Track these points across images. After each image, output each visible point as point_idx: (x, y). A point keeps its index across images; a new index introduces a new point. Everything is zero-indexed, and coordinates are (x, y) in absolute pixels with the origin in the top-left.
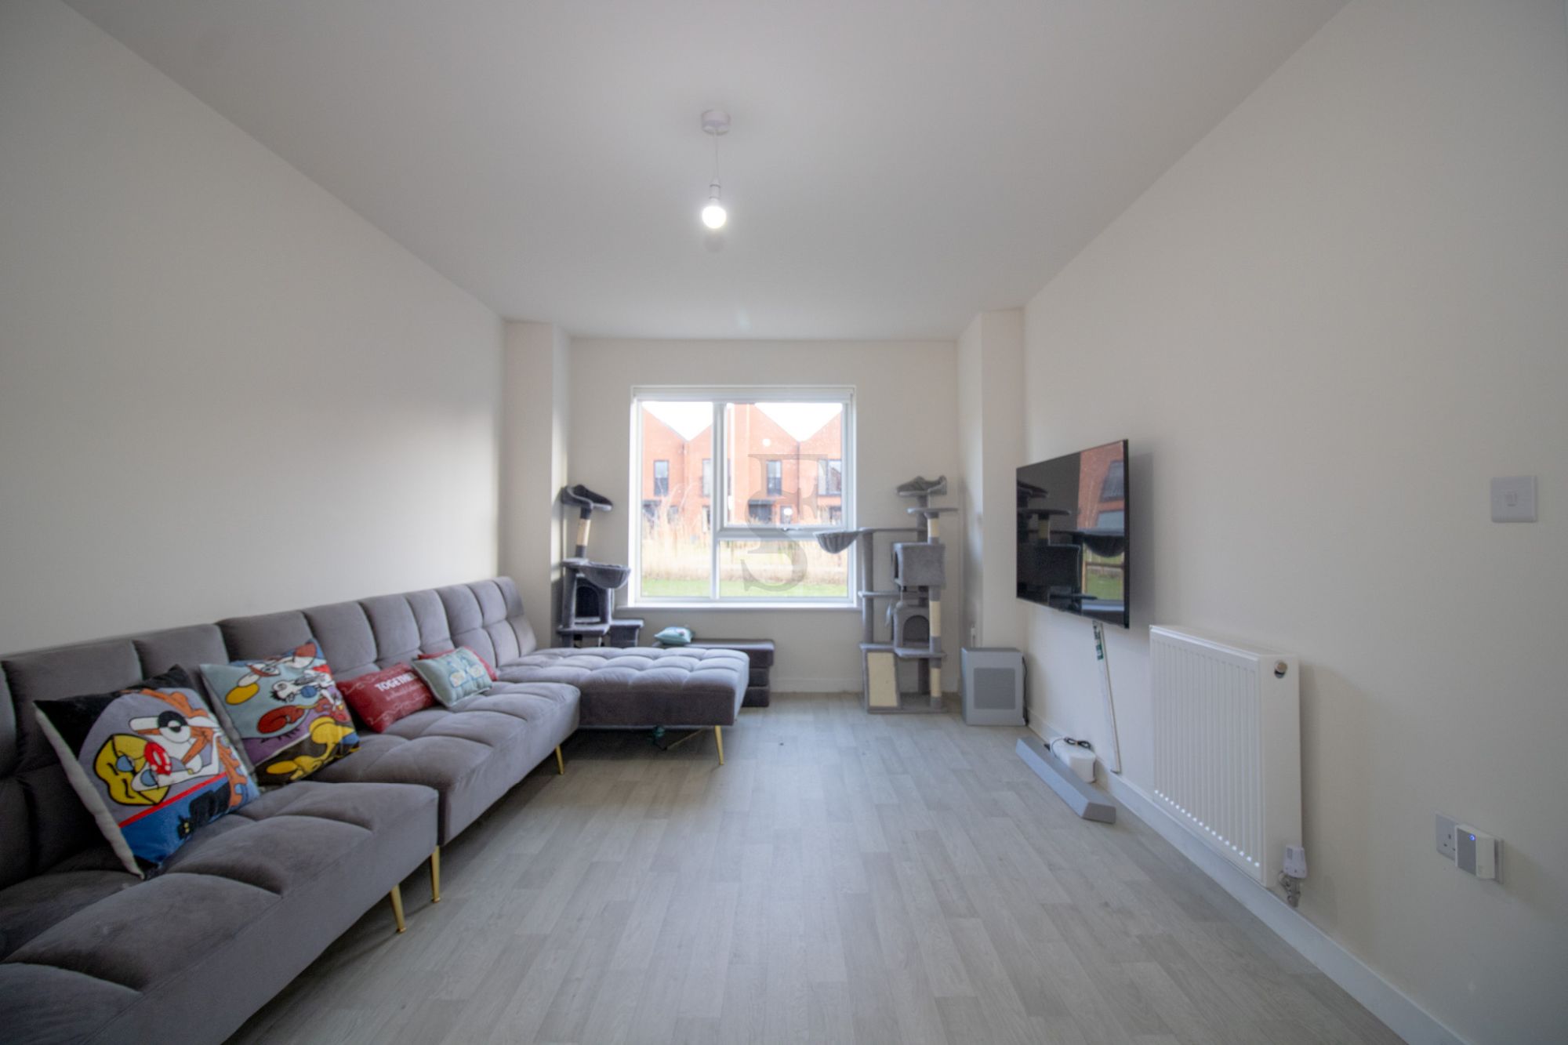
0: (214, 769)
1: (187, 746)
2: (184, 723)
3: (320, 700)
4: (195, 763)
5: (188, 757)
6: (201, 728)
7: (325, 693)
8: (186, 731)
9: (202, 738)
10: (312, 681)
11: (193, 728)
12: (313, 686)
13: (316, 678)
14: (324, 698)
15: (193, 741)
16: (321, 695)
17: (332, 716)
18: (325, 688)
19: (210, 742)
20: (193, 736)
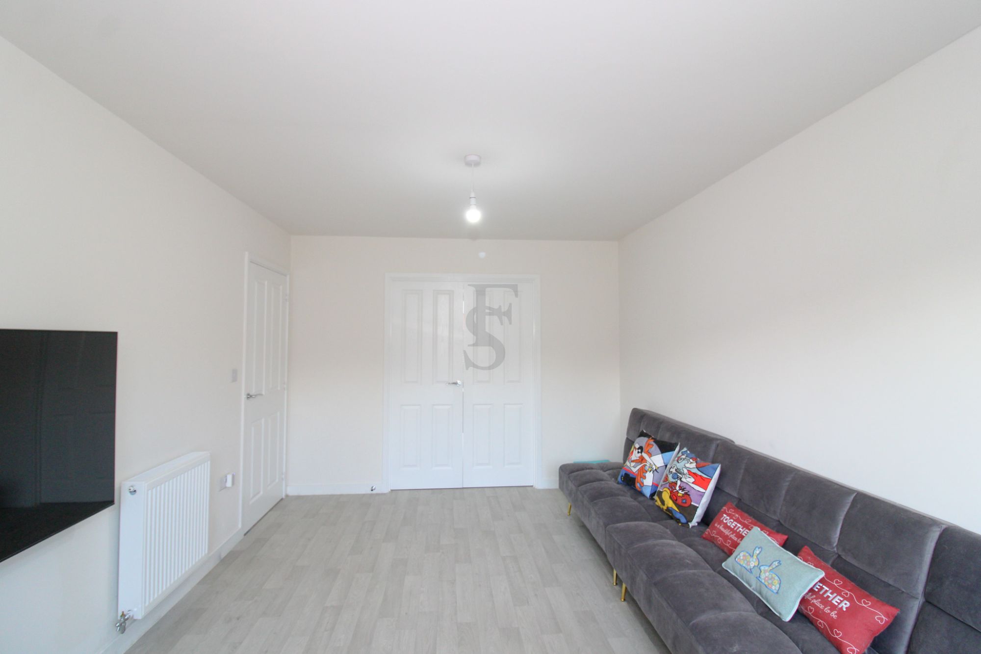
0: (635, 470)
1: (636, 458)
2: (641, 452)
3: (674, 482)
4: (633, 464)
5: (633, 461)
6: (644, 458)
7: (679, 483)
8: (640, 454)
9: (640, 460)
10: (680, 474)
11: (642, 456)
12: (678, 476)
13: (684, 474)
14: (676, 483)
15: (638, 458)
16: (677, 482)
17: (671, 492)
18: (681, 481)
19: (641, 463)
20: (639, 457)
